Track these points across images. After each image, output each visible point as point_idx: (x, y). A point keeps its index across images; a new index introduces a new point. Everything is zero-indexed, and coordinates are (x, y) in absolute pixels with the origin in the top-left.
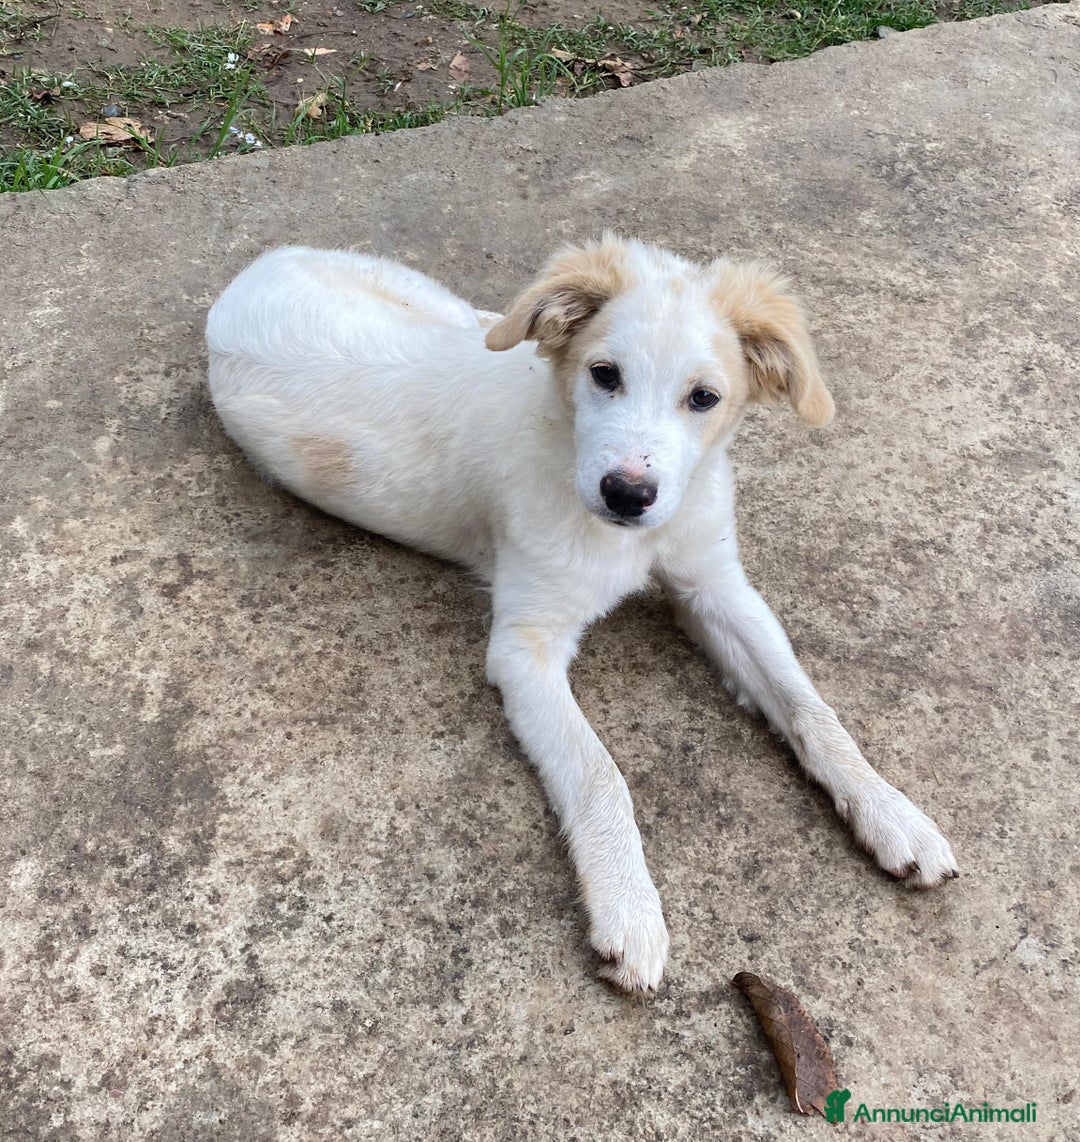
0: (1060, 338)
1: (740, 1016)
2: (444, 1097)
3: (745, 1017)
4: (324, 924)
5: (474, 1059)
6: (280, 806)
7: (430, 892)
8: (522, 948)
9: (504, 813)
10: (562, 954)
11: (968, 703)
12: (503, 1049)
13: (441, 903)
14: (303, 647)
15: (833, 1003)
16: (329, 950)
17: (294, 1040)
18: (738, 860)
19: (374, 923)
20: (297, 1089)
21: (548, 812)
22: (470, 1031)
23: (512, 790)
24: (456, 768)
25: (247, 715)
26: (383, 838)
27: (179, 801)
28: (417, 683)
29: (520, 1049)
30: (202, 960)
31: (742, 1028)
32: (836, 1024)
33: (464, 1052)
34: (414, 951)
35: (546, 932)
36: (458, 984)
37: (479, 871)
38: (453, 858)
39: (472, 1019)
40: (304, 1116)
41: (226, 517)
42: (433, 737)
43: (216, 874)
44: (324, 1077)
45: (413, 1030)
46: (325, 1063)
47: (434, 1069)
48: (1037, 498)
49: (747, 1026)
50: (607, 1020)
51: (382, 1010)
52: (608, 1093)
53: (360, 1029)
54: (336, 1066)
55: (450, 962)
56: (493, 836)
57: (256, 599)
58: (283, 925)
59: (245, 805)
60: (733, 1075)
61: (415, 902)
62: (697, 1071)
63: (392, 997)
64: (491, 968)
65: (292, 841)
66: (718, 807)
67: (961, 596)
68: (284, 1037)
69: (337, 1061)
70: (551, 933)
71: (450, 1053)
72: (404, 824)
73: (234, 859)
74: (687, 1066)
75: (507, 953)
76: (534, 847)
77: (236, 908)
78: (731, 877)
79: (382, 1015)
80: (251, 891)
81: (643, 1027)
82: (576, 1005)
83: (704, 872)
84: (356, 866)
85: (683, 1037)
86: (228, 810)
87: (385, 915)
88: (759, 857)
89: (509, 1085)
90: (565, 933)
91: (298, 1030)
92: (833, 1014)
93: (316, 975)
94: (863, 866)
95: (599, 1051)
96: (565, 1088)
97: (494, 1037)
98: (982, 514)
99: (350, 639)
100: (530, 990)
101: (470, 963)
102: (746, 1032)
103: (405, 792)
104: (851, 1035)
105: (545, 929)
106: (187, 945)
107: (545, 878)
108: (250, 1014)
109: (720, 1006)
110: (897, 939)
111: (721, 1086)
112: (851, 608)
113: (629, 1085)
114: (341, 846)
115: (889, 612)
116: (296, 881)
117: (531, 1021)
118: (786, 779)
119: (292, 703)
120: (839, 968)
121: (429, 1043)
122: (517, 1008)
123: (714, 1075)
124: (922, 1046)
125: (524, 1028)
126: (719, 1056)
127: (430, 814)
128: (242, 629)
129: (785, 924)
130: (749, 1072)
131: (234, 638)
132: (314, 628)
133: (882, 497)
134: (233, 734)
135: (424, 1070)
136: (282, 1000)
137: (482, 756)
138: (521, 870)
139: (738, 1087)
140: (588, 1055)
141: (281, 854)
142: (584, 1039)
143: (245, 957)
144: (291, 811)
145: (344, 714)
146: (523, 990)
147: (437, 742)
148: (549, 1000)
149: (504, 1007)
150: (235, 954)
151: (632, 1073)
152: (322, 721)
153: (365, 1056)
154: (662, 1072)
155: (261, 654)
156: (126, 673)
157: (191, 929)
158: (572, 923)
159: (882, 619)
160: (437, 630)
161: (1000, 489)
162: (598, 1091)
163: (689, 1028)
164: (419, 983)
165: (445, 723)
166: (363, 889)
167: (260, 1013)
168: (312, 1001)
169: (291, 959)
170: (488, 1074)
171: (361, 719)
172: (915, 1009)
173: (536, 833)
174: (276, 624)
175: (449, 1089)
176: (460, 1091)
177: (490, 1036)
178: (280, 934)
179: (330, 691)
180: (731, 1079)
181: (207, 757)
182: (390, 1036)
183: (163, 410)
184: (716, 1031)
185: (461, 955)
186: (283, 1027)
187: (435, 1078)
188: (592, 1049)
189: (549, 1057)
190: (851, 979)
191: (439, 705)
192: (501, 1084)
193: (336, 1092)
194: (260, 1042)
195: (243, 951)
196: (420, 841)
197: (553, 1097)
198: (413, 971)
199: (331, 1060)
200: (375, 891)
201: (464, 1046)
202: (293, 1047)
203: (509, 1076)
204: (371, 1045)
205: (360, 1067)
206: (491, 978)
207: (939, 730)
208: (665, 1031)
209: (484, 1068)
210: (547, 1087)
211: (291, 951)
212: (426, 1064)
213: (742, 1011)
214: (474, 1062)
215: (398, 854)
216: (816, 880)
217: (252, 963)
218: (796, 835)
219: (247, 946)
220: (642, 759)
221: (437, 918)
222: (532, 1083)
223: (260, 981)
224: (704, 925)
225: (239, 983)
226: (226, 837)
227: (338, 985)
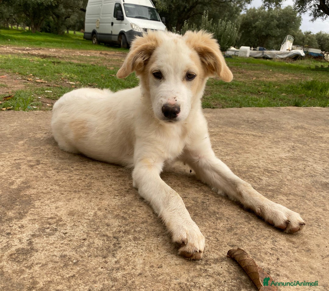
0: (301, 144)
1: (232, 265)
2: (103, 284)
3: (233, 266)
4: (63, 235)
5: (119, 274)
6: (54, 208)
7: (107, 229)
8: (142, 244)
9: (138, 213)
10: (158, 246)
11: (297, 199)
12: (131, 271)
13: (111, 232)
14: (72, 178)
15: (269, 264)
16: (64, 241)
17: (41, 265)
18: (225, 227)
19: (83, 235)
20: (38, 280)
21: (154, 213)
22: (118, 266)
23: (141, 208)
24: (121, 203)
25: (49, 189)
26: (92, 216)
27: (17, 205)
28: (111, 185)
29: (139, 272)
30: (10, 242)
31: (233, 269)
32: (271, 270)
33: (114, 271)
34: (98, 243)
35: (152, 241)
36: (115, 252)
37: (127, 225)
38: (117, 221)
39: (119, 262)
40: (38, 288)
41: (55, 155)
42: (114, 196)
43: (24, 221)
44: (50, 276)
45: (94, 264)
46: (53, 272)
47: (100, 276)
48: (304, 165)
49: (235, 268)
50: (176, 265)
51: (81, 258)
52: (177, 286)
53: (71, 263)
54: (57, 273)
55: (112, 247)
56: (133, 217)
57: (60, 169)
58: (46, 235)
59: (41, 207)
60: (231, 282)
61: (101, 231)
62: (215, 281)
63: (86, 254)
64: (128, 249)
65: (57, 215)
66: (216, 215)
67: (288, 180)
68: (37, 264)
69: (58, 271)
70: (154, 242)
71: (108, 272)
72: (100, 213)
73: (32, 218)
74: (211, 279)
75: (136, 245)
76: (148, 220)
77: (29, 230)
78: (222, 231)
79: (81, 259)
80: (37, 226)
81: (191, 267)
82: (163, 260)
83: (213, 229)
84: (80, 222)
85: (209, 271)
86: (35, 208)
87: (88, 233)
88: (233, 226)
89: (133, 282)
90: (159, 241)
91: (44, 262)
92: (269, 267)
93: (56, 247)
94: (271, 230)
95: (173, 274)
96: (158, 284)
97: (128, 268)
98: (289, 167)
99: (90, 177)
100: (144, 255)
101: (120, 247)
102: (234, 270)
103: (102, 206)
104: (278, 273)
105: (152, 240)
106: (5, 238)
107: (153, 228)
108: (25, 257)
109: (223, 263)
110: (289, 249)
111: (226, 286)
112: (254, 180)
113: (186, 284)
114: (75, 217)
115: (266, 181)
116: (55, 224)
117: (144, 264)
118: (239, 210)
119: (65, 188)
120: (269, 254)
121: (100, 268)
122: (139, 260)
123: (223, 282)
124: (309, 278)
125: (141, 266)
126: (224, 276)
127: (110, 212)
128: (53, 173)
129: (245, 243)
130: (238, 282)
131: (50, 175)
132: (77, 174)
133: (258, 163)
134: (42, 192)
135: (96, 276)
136: (39, 254)
137: (131, 201)
138: (143, 226)
139: (234, 286)
140: (168, 274)
141: (51, 218)
142: (166, 269)
143: (28, 242)
144: (59, 209)
145: (83, 191)
146: (141, 255)
147: (116, 197)
148: (152, 258)
149: (133, 259)
150: (24, 241)
151: (188, 280)
152: (75, 192)
153: (70, 270)
154: (200, 280)
155: (58, 178)
156: (10, 178)
157: (9, 234)
158: (162, 239)
159: (264, 182)
160: (119, 176)
161: (292, 164)
162: (173, 285)
163: (211, 268)
164: (98, 251)
165: (119, 194)
166: (81, 227)
167: (29, 257)
168: (52, 254)
169: (47, 243)
170: (124, 279)
171: (90, 192)
172: (302, 267)
173: (149, 217)
174: (65, 174)
175: (106, 282)
176: (111, 283)
177: (126, 267)
178: (45, 236)
179: (80, 186)
180: (231, 284)
181: (31, 197)
182: (83, 265)
183: (42, 139)
184: (222, 269)
185: (117, 245)
186: (38, 261)
187: (101, 279)
188: (170, 272)
189: (151, 275)
190: (275, 257)
191: (118, 190)
192: (130, 282)
193: (55, 281)
194: (26, 265)
195: (28, 240)
196: (105, 217)
197: (152, 287)
198: (97, 248)
199: (55, 271)
200: (86, 227)
201: (115, 270)
202: (40, 267)
203: (133, 279)
204: (74, 267)
205: (68, 274)
206: (128, 251)
207: (289, 204)
208: (201, 269)
209: (123, 277)
210: (150, 284)
211: (48, 241)
212: (98, 274)
213: (232, 264)
214: (119, 275)
215: (96, 220)
216: (255, 233)
217: (30, 243)
218: (245, 222)
219: (30, 239)
220: (188, 204)
221: (109, 235)
222: (144, 282)
223: (32, 249)
224: (214, 242)
225: (23, 249)
226: (31, 214)
227: (64, 250)
